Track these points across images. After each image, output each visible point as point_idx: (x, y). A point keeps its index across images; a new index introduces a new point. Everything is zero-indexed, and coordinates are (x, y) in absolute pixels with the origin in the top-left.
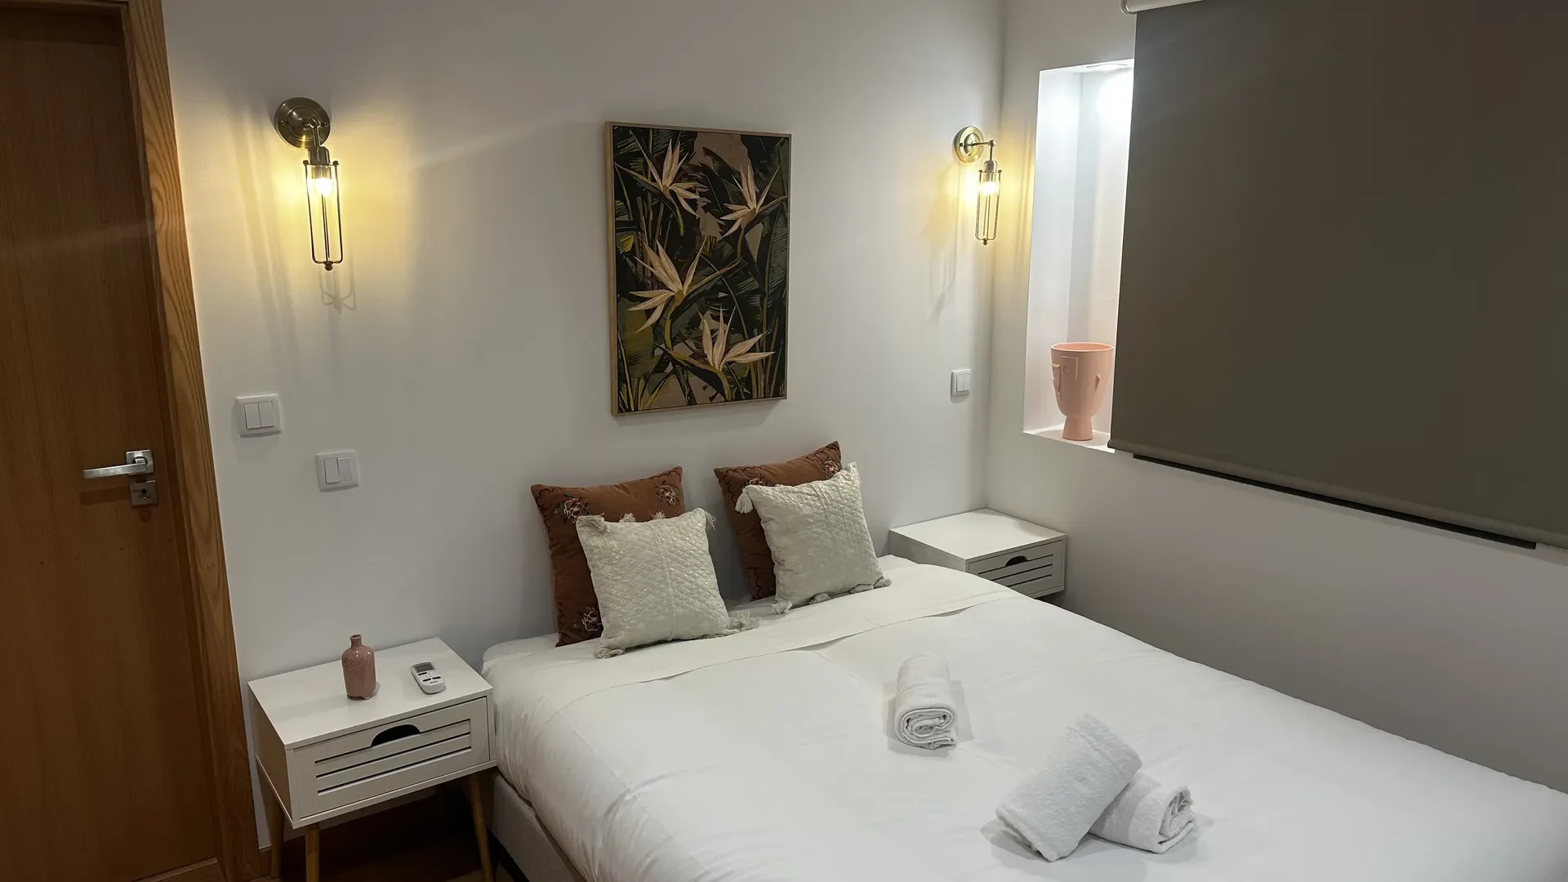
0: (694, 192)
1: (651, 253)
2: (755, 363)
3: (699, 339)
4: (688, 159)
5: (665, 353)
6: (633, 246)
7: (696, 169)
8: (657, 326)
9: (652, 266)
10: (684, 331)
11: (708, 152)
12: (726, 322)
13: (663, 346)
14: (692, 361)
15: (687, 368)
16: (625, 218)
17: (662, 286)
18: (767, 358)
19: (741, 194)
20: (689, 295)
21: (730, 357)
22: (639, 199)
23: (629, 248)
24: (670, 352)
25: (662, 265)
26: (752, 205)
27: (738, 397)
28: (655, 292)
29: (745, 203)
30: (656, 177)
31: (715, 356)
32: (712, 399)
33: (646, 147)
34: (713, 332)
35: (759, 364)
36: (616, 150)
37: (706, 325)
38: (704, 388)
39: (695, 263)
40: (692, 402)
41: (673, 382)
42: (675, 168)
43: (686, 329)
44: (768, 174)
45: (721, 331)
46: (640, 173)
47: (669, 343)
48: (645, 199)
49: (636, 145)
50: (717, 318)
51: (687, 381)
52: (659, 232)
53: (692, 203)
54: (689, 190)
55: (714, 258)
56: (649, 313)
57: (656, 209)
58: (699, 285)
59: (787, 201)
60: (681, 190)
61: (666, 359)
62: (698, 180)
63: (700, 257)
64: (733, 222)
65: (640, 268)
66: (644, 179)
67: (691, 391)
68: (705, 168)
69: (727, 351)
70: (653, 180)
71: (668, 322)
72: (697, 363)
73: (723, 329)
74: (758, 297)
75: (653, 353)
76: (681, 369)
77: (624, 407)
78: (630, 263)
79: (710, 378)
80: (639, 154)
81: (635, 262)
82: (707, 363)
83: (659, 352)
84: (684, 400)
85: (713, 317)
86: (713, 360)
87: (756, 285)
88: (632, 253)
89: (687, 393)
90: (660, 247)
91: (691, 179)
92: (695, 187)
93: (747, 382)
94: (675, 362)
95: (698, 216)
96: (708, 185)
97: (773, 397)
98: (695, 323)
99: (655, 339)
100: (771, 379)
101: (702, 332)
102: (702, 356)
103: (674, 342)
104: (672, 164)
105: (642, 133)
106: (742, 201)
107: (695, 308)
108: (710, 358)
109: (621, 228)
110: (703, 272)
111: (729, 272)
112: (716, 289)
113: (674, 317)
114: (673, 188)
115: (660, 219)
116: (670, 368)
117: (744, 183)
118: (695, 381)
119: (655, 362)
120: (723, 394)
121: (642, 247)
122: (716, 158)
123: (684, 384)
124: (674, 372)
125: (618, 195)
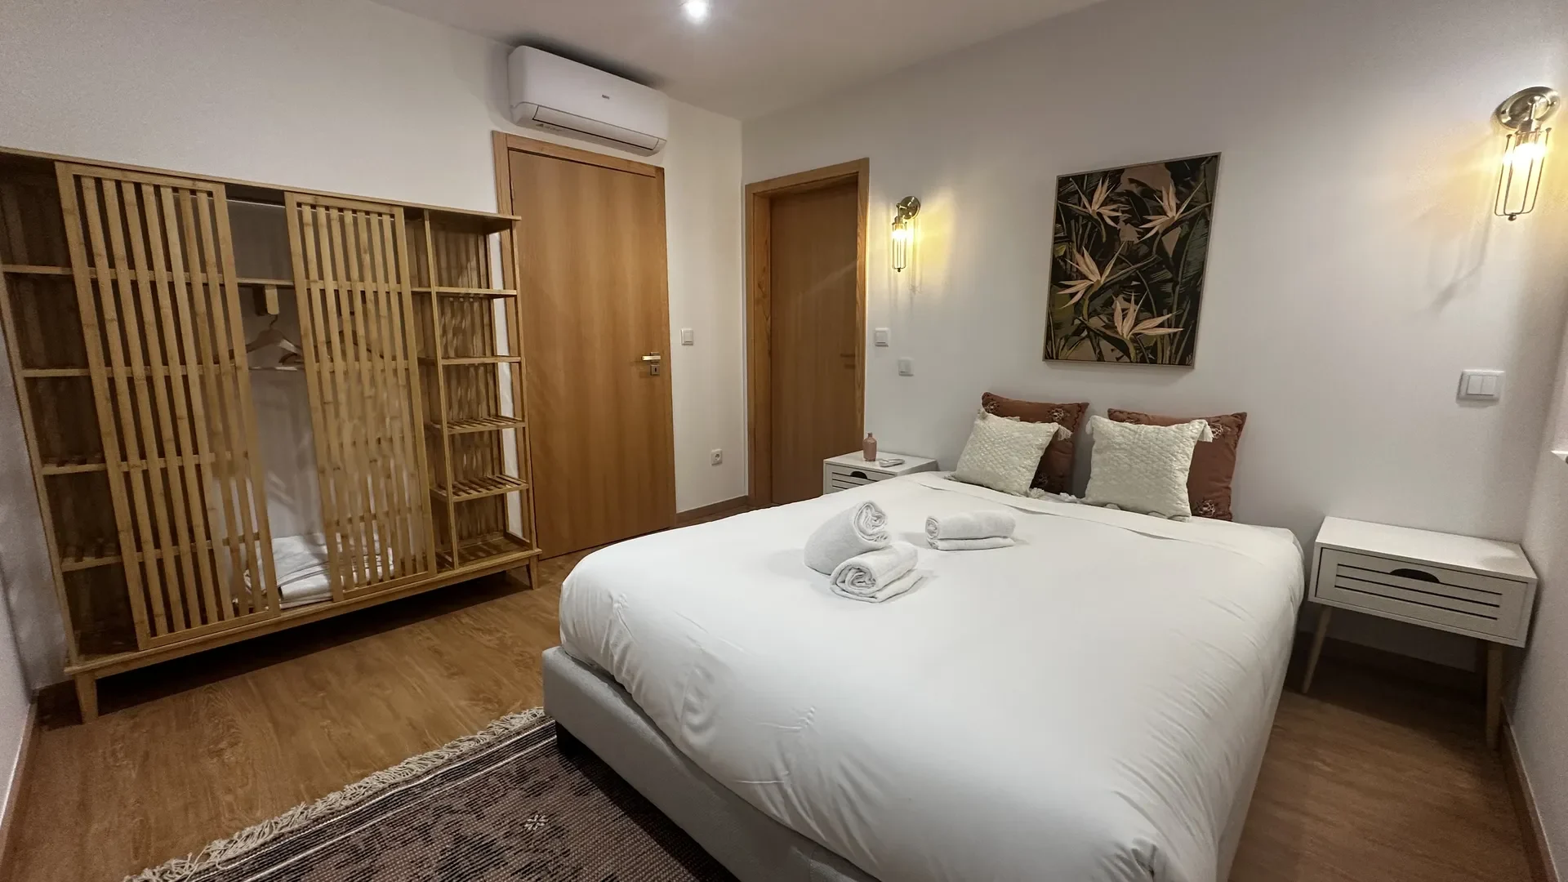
0: (1117, 211)
1: (1078, 256)
2: (1162, 337)
3: (1113, 315)
4: (1114, 189)
5: (1083, 323)
6: (1065, 252)
7: (1120, 194)
8: (1077, 304)
9: (1077, 264)
10: (1099, 309)
11: (1132, 181)
12: (1137, 303)
13: (1081, 318)
14: (1103, 330)
15: (1099, 335)
16: (1062, 234)
17: (1085, 277)
18: (1175, 334)
19: (1161, 207)
20: (1105, 284)
21: (1137, 330)
22: (1073, 222)
23: (1062, 253)
24: (1086, 322)
25: (1086, 263)
26: (1170, 214)
27: (1143, 361)
28: (1079, 281)
29: (1165, 214)
30: (1087, 205)
31: (1124, 328)
32: (1118, 359)
33: (1081, 187)
34: (1123, 310)
35: (1167, 338)
36: (1059, 192)
37: (1119, 304)
38: (1112, 350)
39: (1113, 262)
40: (1101, 358)
41: (1088, 343)
42: (1103, 197)
43: (1102, 307)
44: (1190, 188)
45: (1132, 310)
46: (1075, 204)
47: (1086, 316)
48: (1077, 221)
49: (1074, 186)
50: (1129, 301)
51: (1098, 345)
52: (1085, 241)
53: (1115, 219)
54: (1113, 210)
55: (1132, 255)
56: (1072, 295)
57: (1085, 226)
58: (1115, 276)
59: (1210, 207)
60: (1106, 212)
61: (1083, 327)
62: (1122, 203)
63: (1118, 258)
64: (1152, 229)
65: (1068, 267)
66: (1079, 208)
67: (1101, 351)
68: (1129, 193)
69: (1136, 325)
70: (1085, 207)
71: (1087, 302)
72: (1108, 332)
73: (1133, 310)
74: (1171, 285)
75: (1073, 324)
76: (1095, 335)
77: (1049, 356)
78: (1062, 263)
79: (1119, 344)
80: (1077, 192)
81: (1065, 262)
82: (1117, 333)
83: (1077, 322)
84: (1094, 357)
85: (1125, 299)
86: (1122, 330)
87: (1169, 275)
88: (1063, 258)
89: (1098, 351)
90: (1085, 252)
91: (1115, 202)
92: (1119, 207)
93: (1154, 350)
94: (1089, 329)
95: (1118, 227)
96: (1130, 204)
97: (1179, 364)
98: (1109, 303)
99: (1075, 312)
100: (1177, 352)
101: (1114, 310)
102: (1113, 328)
103: (1090, 316)
104: (1101, 194)
105: (1079, 178)
106: (1163, 213)
107: (1109, 293)
108: (1119, 330)
109: (1057, 241)
110: (1119, 267)
111: (1145, 266)
112: (1130, 279)
113: (1092, 299)
114: (1101, 211)
115: (1087, 232)
116: (1085, 333)
117: (1165, 198)
118: (1104, 344)
119: (1073, 329)
120: (1130, 358)
121: (1071, 254)
122: (1139, 183)
123: (1095, 345)
124: (1088, 336)
125: (1058, 220)
